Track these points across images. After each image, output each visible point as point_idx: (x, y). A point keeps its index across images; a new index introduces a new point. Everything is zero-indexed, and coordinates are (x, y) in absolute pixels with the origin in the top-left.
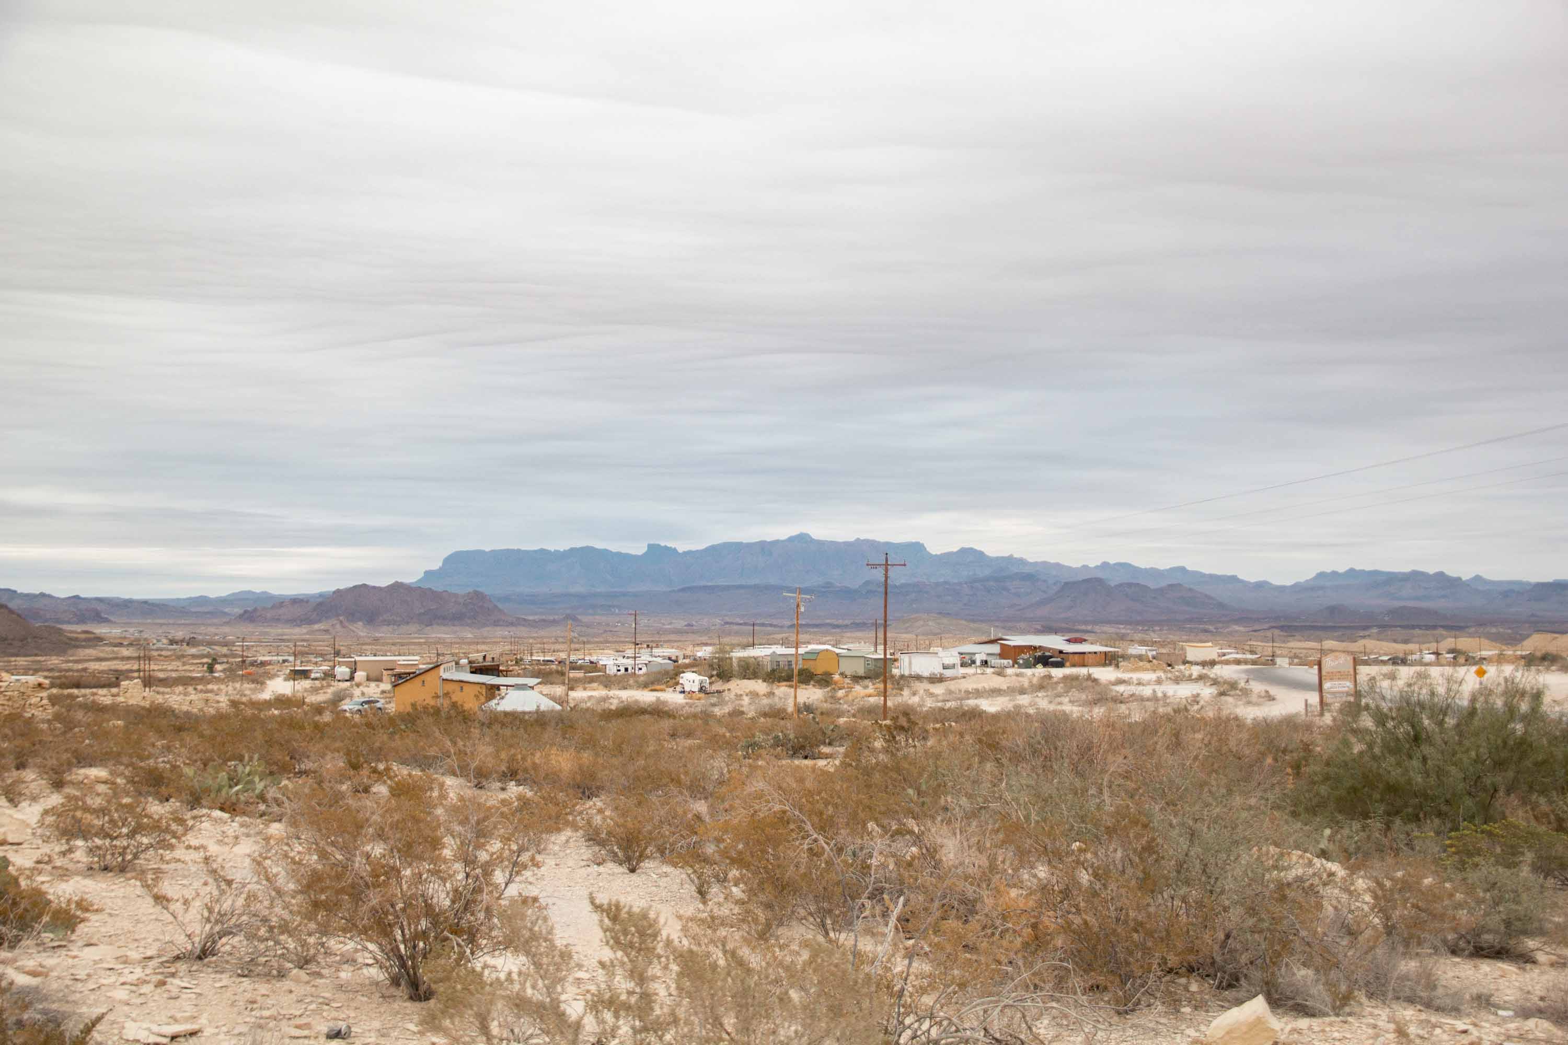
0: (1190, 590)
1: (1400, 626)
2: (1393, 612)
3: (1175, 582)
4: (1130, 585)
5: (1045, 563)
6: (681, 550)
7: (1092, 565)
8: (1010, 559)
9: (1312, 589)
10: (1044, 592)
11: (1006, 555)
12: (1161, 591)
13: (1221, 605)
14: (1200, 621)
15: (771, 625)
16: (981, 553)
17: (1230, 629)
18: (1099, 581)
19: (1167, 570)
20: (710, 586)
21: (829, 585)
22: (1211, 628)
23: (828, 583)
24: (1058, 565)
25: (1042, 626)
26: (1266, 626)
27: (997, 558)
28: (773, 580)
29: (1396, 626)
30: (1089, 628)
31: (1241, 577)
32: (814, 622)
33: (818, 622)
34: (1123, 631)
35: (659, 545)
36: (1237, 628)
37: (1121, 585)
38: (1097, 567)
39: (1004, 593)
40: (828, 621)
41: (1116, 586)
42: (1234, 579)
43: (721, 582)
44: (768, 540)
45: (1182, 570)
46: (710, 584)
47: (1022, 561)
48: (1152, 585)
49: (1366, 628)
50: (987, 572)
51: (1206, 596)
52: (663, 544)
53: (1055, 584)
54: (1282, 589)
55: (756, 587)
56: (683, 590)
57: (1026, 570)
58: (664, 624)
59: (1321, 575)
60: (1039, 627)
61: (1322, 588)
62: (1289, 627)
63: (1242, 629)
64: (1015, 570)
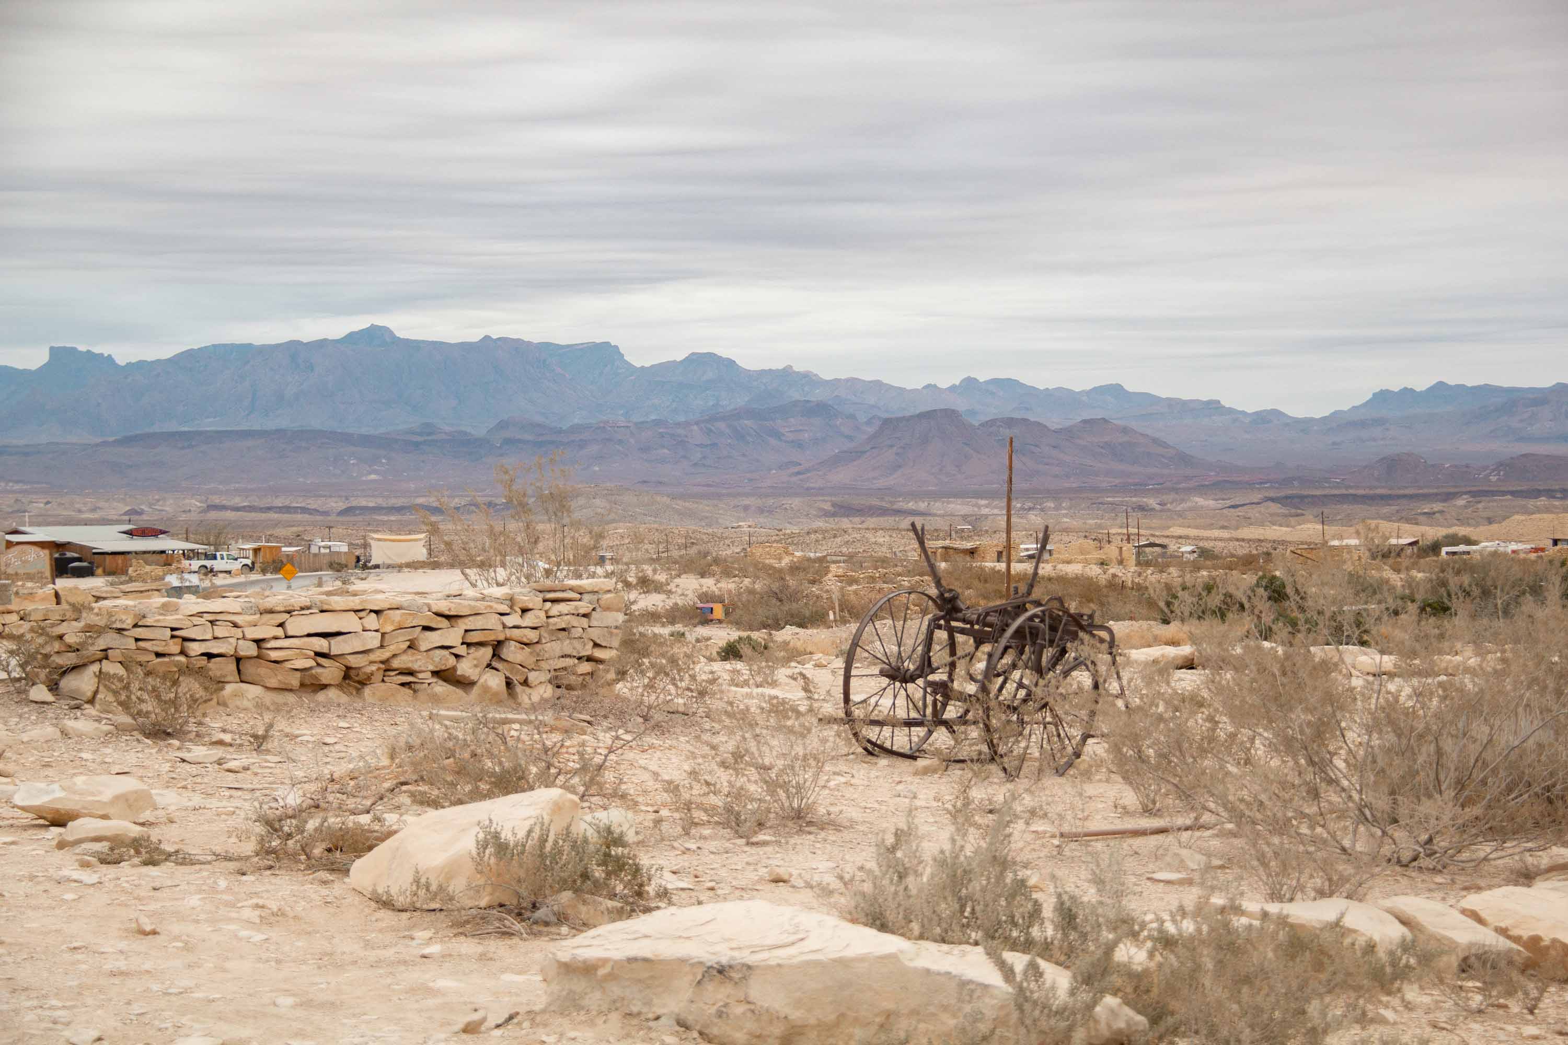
0: (1125, 430)
1: (1512, 493)
2: (1510, 467)
3: (1098, 414)
4: (1010, 422)
5: (853, 381)
6: (121, 360)
7: (944, 384)
8: (786, 375)
9: (1363, 424)
10: (850, 438)
11: (780, 366)
12: (1068, 433)
13: (1183, 459)
14: (1139, 488)
15: (304, 510)
16: (731, 363)
17: (1189, 504)
18: (951, 414)
19: (1088, 393)
20: (184, 433)
21: (428, 429)
22: (1152, 502)
23: (427, 425)
24: (878, 385)
25: (834, 505)
26: (1256, 497)
27: (763, 373)
28: (317, 420)
29: (1504, 493)
30: (922, 506)
31: (1226, 403)
32: (394, 502)
33: (399, 502)
34: (985, 511)
35: (74, 349)
36: (1200, 501)
37: (992, 422)
38: (953, 388)
39: (773, 441)
40: (420, 501)
41: (982, 425)
42: (1213, 407)
43: (209, 424)
44: (305, 340)
45: (1116, 390)
46: (186, 429)
47: (808, 379)
48: (1054, 421)
49: (1448, 497)
50: (741, 400)
51: (1155, 441)
52: (82, 348)
53: (869, 422)
54: (1304, 425)
55: (280, 433)
56: (128, 441)
57: (818, 395)
58: (80, 511)
59: (1382, 397)
60: (827, 506)
61: (1381, 422)
62: (1302, 498)
63: (1211, 503)
64: (796, 395)
